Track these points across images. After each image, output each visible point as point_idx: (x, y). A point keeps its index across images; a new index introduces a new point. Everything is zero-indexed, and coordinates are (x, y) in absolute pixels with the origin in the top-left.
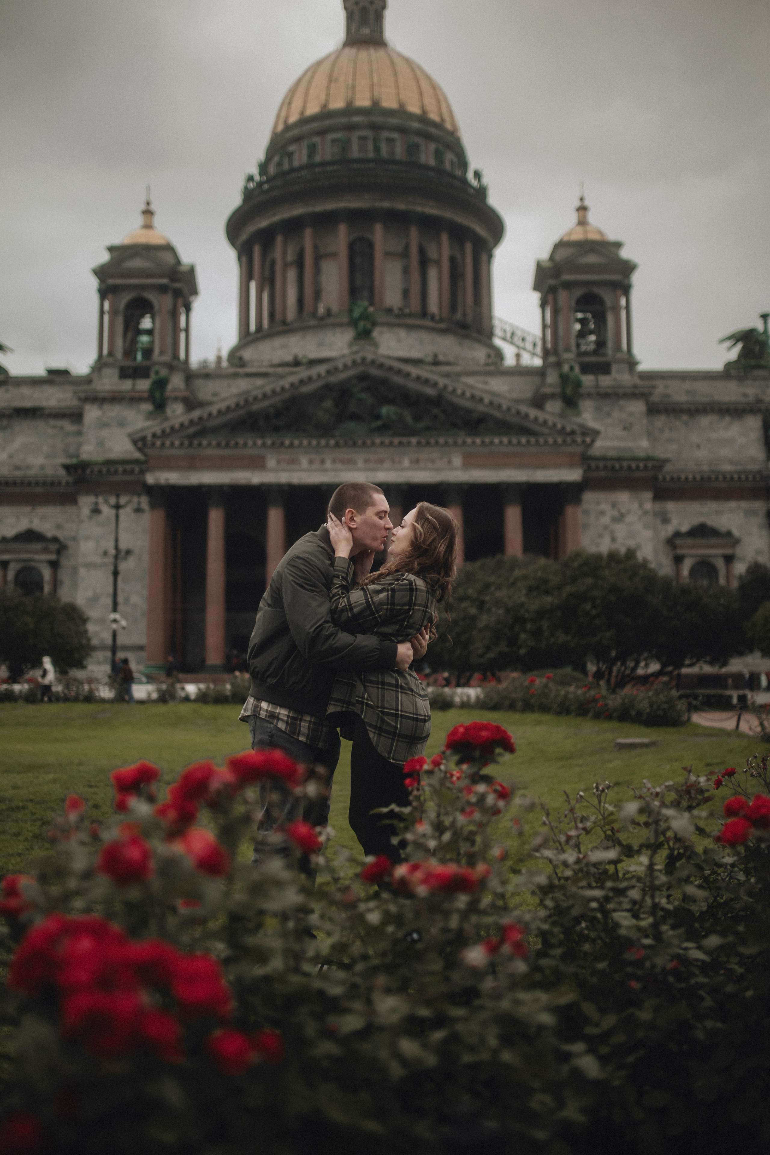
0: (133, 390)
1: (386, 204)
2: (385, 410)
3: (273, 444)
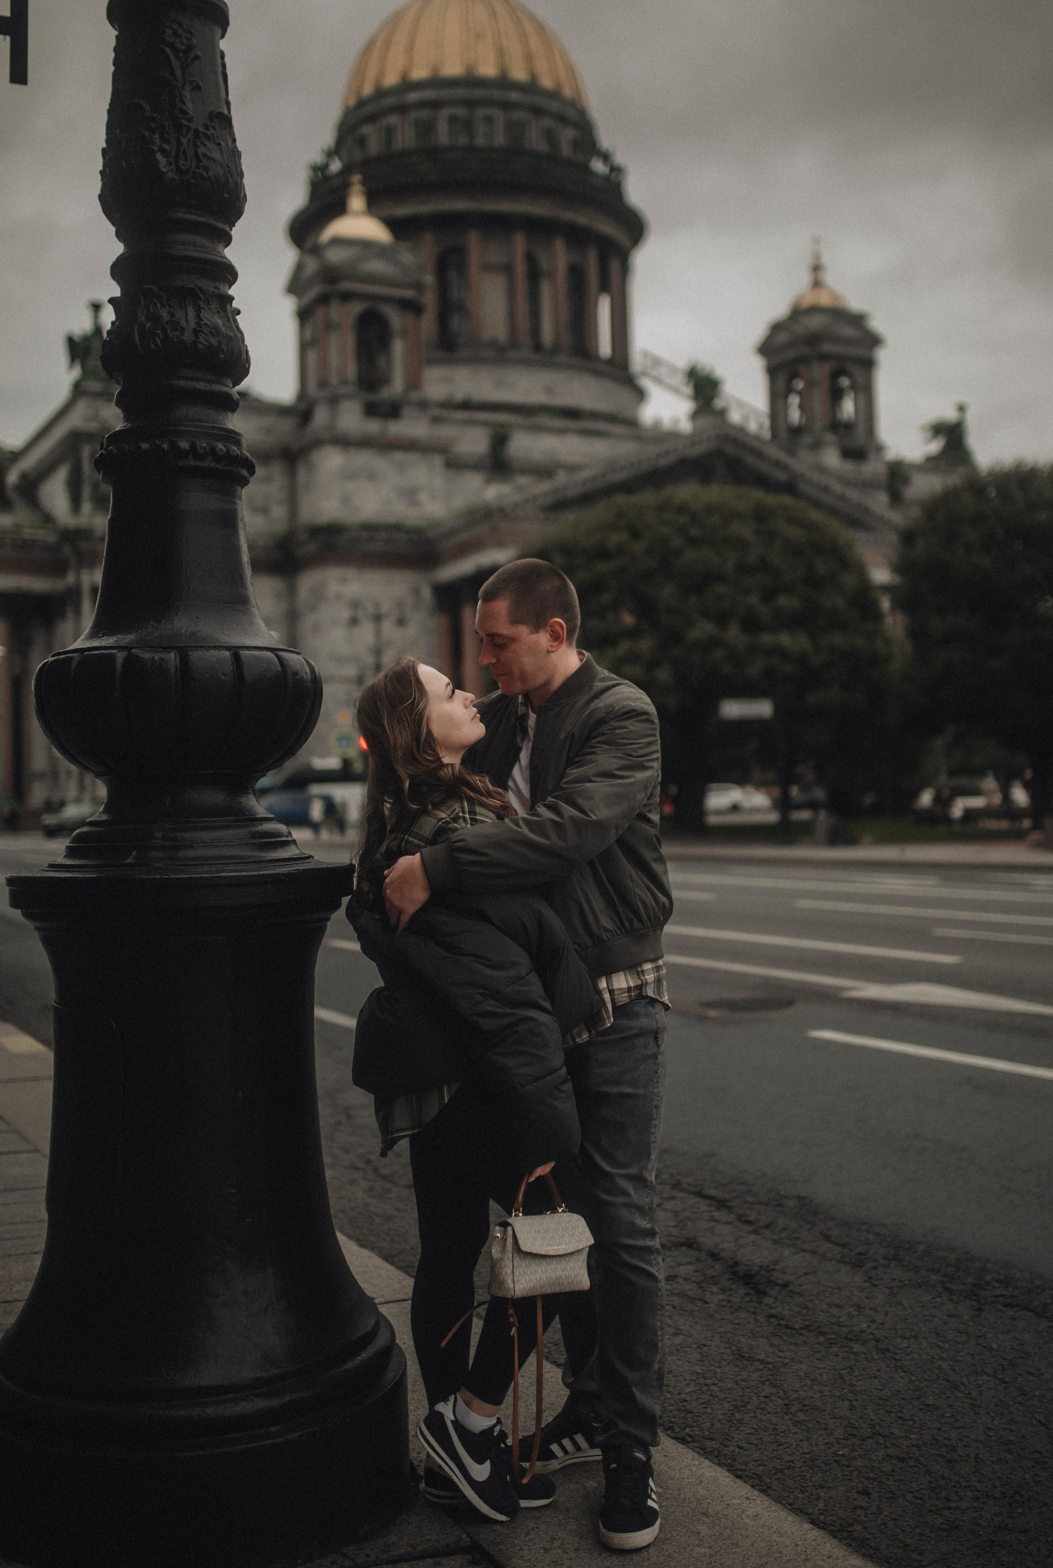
0: (385, 433)
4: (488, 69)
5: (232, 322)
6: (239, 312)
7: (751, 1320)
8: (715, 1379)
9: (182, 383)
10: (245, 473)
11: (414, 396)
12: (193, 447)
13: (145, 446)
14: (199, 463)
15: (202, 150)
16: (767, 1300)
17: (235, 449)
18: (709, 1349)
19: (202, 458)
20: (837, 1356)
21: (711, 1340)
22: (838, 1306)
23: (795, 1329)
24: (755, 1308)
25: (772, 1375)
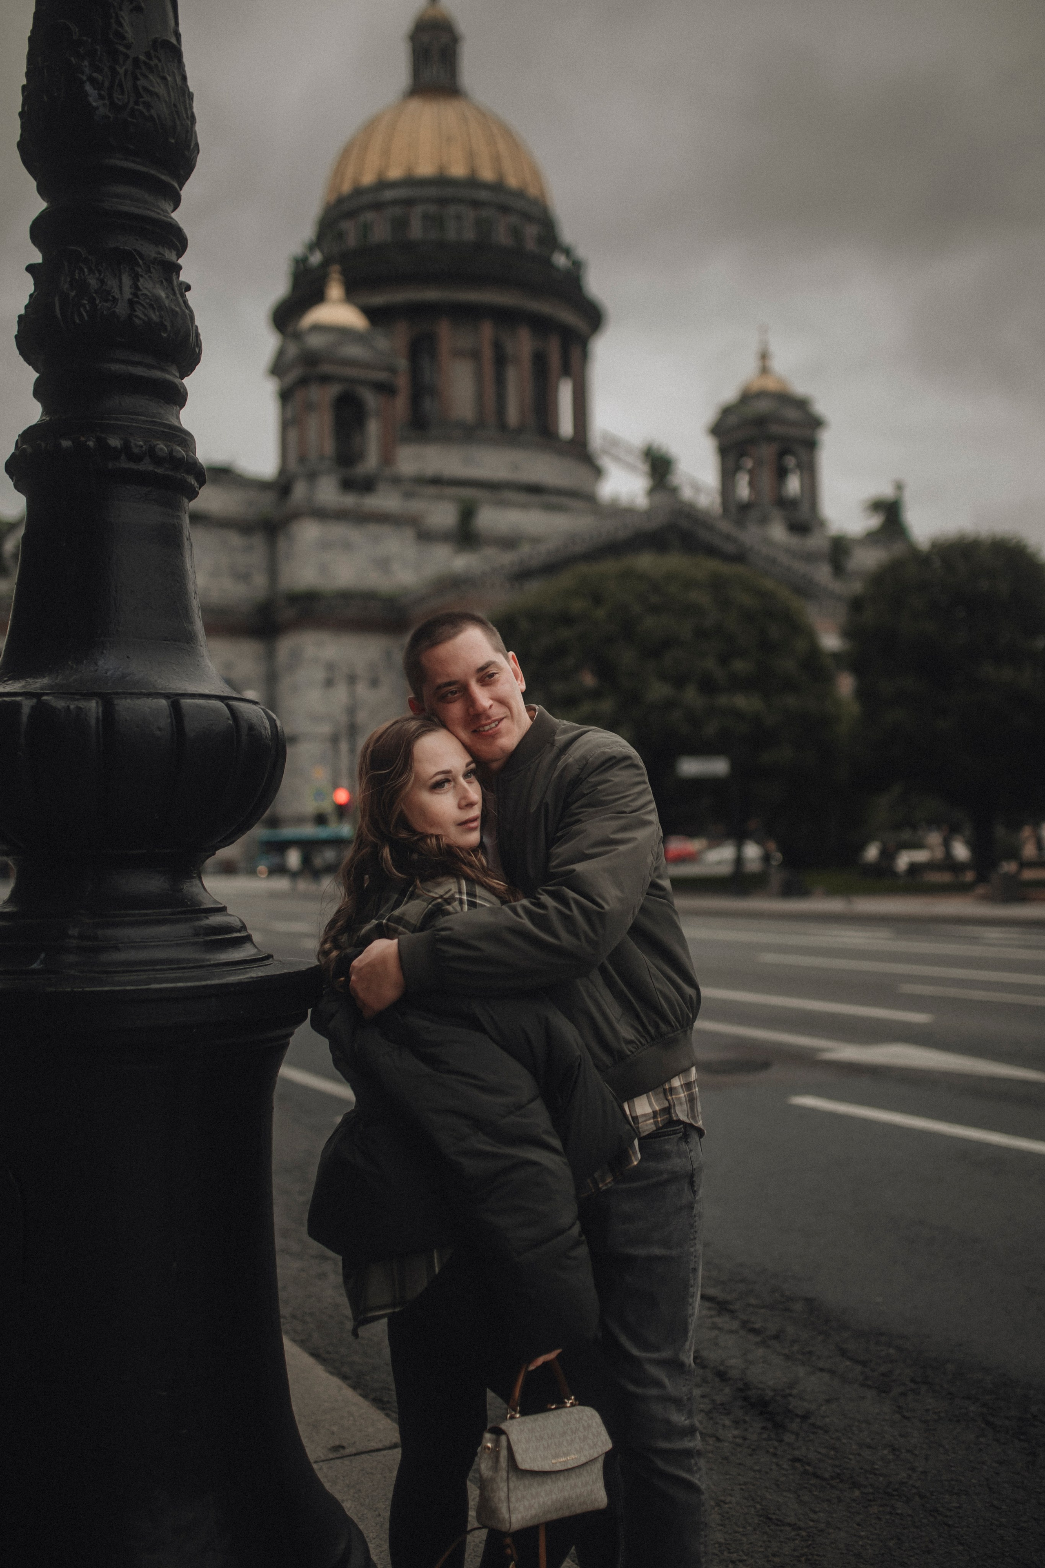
0: (359, 507)
1: (534, 306)
4: (458, 170)
5: (178, 296)
6: (188, 288)
7: (774, 1467)
8: (741, 1553)
9: (115, 367)
10: (193, 482)
11: (387, 472)
12: (127, 446)
13: (66, 443)
14: (133, 466)
15: (142, 82)
16: (789, 1438)
17: (180, 449)
18: (730, 1508)
19: (138, 459)
20: (880, 1519)
21: (731, 1495)
22: (869, 1447)
23: (823, 1479)
24: (776, 1448)
25: (808, 1547)
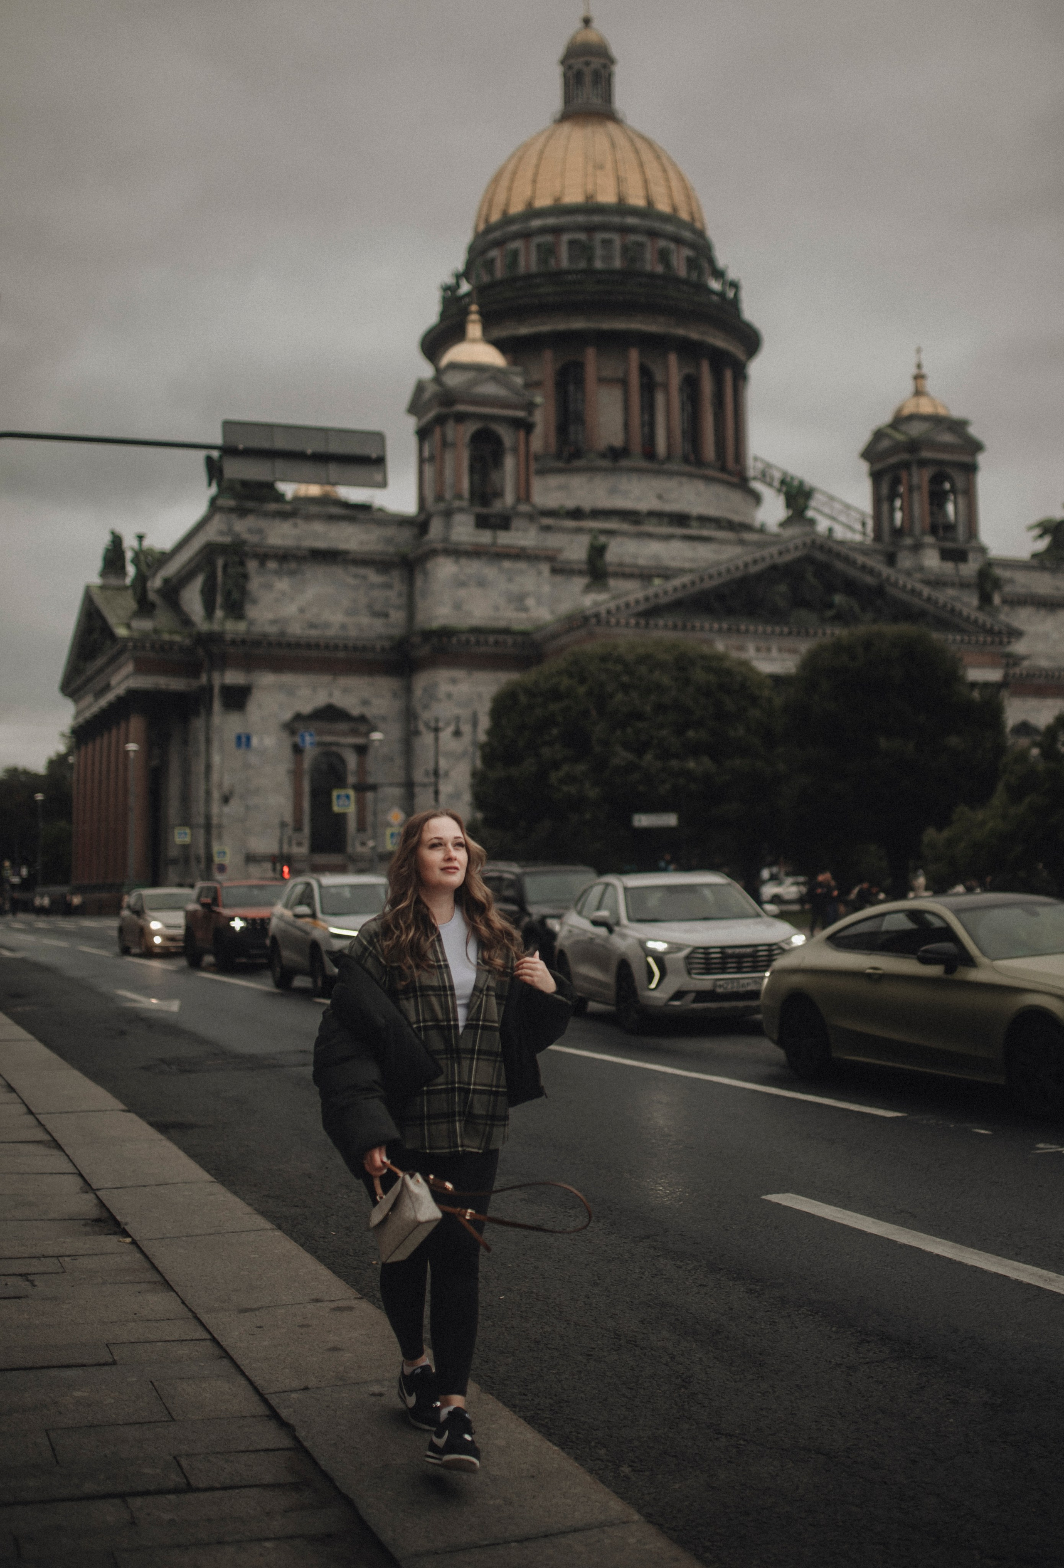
0: (494, 544)
1: (681, 332)
2: (838, 599)
3: (729, 630)
4: (607, 197)
11: (524, 508)
